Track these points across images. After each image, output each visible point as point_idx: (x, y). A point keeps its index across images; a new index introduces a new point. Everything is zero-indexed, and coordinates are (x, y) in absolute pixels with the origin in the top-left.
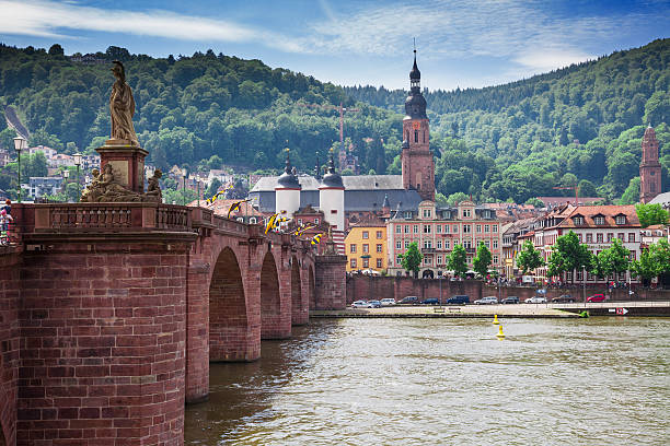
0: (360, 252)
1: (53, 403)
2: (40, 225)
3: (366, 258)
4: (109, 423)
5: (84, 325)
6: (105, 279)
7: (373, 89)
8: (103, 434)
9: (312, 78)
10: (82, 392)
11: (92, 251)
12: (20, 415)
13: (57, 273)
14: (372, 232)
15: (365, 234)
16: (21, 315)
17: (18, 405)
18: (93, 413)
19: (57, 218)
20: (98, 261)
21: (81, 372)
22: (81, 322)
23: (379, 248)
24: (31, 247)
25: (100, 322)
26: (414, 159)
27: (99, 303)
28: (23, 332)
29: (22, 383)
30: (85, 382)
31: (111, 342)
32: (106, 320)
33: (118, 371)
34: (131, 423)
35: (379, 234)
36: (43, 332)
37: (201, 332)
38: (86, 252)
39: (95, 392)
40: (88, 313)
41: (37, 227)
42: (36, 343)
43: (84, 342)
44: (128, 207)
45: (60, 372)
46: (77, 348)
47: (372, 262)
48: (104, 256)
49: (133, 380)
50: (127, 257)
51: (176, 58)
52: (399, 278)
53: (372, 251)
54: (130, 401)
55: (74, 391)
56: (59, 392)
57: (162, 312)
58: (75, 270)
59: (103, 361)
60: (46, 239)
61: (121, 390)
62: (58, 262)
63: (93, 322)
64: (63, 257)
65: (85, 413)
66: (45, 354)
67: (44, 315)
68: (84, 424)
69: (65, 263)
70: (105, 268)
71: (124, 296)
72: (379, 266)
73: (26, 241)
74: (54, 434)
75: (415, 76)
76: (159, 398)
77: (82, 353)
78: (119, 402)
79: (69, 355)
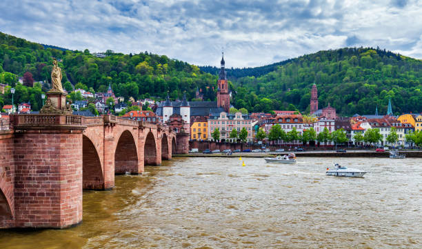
0: (197, 131)
1: (27, 190)
2: (21, 123)
3: (200, 134)
4: (48, 198)
5: (38, 161)
6: (46, 144)
7: (211, 67)
8: (47, 202)
9: (186, 63)
10: (38, 186)
11: (41, 133)
12: (15, 194)
13: (28, 141)
14: (202, 124)
15: (199, 125)
16: (15, 157)
17: (14, 191)
18: (42, 194)
19: (27, 120)
20: (43, 137)
21: (38, 179)
22: (37, 160)
23: (205, 130)
24: (17, 131)
25: (44, 160)
26: (222, 95)
27: (44, 153)
28: (15, 164)
29: (15, 183)
30: (39, 182)
31: (48, 168)
32: (47, 159)
33: (51, 179)
34: (56, 198)
35: (205, 125)
36: (23, 163)
37: (110, 163)
38: (38, 133)
39: (43, 187)
40: (39, 156)
41: (19, 123)
42: (20, 167)
43: (39, 167)
44: (54, 116)
45: (30, 179)
46: (36, 170)
47: (202, 135)
48: (45, 135)
49: (56, 182)
50: (55, 135)
51: (133, 54)
52: (212, 142)
53: (202, 131)
54: (56, 190)
55: (35, 186)
56: (29, 186)
57: (69, 157)
58: (34, 140)
59: (45, 175)
60: (22, 128)
61: (53, 186)
62: (28, 137)
63: (41, 160)
64: (30, 135)
65: (39, 194)
66: (24, 172)
67: (23, 157)
68: (39, 198)
69: (31, 137)
70: (46, 139)
71: (53, 150)
72: (205, 137)
73: (15, 128)
74: (27, 202)
75: (223, 62)
76: (68, 189)
77: (38, 172)
78: (52, 190)
79: (33, 172)
